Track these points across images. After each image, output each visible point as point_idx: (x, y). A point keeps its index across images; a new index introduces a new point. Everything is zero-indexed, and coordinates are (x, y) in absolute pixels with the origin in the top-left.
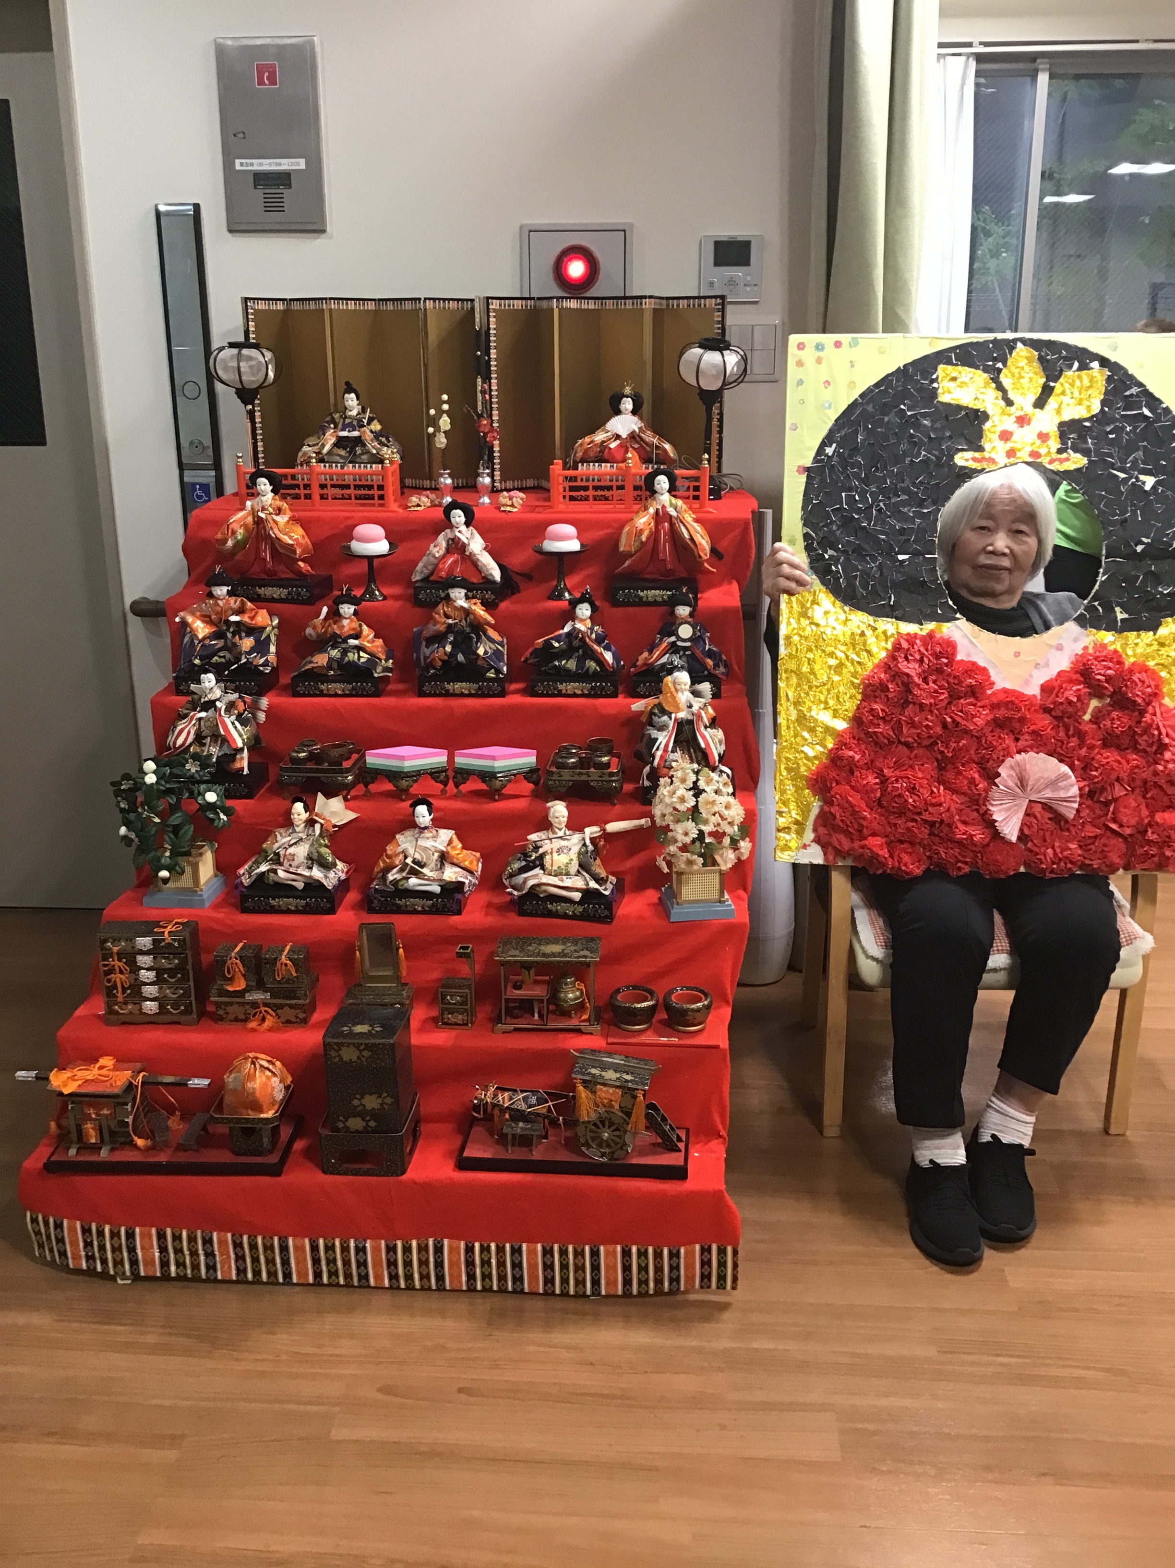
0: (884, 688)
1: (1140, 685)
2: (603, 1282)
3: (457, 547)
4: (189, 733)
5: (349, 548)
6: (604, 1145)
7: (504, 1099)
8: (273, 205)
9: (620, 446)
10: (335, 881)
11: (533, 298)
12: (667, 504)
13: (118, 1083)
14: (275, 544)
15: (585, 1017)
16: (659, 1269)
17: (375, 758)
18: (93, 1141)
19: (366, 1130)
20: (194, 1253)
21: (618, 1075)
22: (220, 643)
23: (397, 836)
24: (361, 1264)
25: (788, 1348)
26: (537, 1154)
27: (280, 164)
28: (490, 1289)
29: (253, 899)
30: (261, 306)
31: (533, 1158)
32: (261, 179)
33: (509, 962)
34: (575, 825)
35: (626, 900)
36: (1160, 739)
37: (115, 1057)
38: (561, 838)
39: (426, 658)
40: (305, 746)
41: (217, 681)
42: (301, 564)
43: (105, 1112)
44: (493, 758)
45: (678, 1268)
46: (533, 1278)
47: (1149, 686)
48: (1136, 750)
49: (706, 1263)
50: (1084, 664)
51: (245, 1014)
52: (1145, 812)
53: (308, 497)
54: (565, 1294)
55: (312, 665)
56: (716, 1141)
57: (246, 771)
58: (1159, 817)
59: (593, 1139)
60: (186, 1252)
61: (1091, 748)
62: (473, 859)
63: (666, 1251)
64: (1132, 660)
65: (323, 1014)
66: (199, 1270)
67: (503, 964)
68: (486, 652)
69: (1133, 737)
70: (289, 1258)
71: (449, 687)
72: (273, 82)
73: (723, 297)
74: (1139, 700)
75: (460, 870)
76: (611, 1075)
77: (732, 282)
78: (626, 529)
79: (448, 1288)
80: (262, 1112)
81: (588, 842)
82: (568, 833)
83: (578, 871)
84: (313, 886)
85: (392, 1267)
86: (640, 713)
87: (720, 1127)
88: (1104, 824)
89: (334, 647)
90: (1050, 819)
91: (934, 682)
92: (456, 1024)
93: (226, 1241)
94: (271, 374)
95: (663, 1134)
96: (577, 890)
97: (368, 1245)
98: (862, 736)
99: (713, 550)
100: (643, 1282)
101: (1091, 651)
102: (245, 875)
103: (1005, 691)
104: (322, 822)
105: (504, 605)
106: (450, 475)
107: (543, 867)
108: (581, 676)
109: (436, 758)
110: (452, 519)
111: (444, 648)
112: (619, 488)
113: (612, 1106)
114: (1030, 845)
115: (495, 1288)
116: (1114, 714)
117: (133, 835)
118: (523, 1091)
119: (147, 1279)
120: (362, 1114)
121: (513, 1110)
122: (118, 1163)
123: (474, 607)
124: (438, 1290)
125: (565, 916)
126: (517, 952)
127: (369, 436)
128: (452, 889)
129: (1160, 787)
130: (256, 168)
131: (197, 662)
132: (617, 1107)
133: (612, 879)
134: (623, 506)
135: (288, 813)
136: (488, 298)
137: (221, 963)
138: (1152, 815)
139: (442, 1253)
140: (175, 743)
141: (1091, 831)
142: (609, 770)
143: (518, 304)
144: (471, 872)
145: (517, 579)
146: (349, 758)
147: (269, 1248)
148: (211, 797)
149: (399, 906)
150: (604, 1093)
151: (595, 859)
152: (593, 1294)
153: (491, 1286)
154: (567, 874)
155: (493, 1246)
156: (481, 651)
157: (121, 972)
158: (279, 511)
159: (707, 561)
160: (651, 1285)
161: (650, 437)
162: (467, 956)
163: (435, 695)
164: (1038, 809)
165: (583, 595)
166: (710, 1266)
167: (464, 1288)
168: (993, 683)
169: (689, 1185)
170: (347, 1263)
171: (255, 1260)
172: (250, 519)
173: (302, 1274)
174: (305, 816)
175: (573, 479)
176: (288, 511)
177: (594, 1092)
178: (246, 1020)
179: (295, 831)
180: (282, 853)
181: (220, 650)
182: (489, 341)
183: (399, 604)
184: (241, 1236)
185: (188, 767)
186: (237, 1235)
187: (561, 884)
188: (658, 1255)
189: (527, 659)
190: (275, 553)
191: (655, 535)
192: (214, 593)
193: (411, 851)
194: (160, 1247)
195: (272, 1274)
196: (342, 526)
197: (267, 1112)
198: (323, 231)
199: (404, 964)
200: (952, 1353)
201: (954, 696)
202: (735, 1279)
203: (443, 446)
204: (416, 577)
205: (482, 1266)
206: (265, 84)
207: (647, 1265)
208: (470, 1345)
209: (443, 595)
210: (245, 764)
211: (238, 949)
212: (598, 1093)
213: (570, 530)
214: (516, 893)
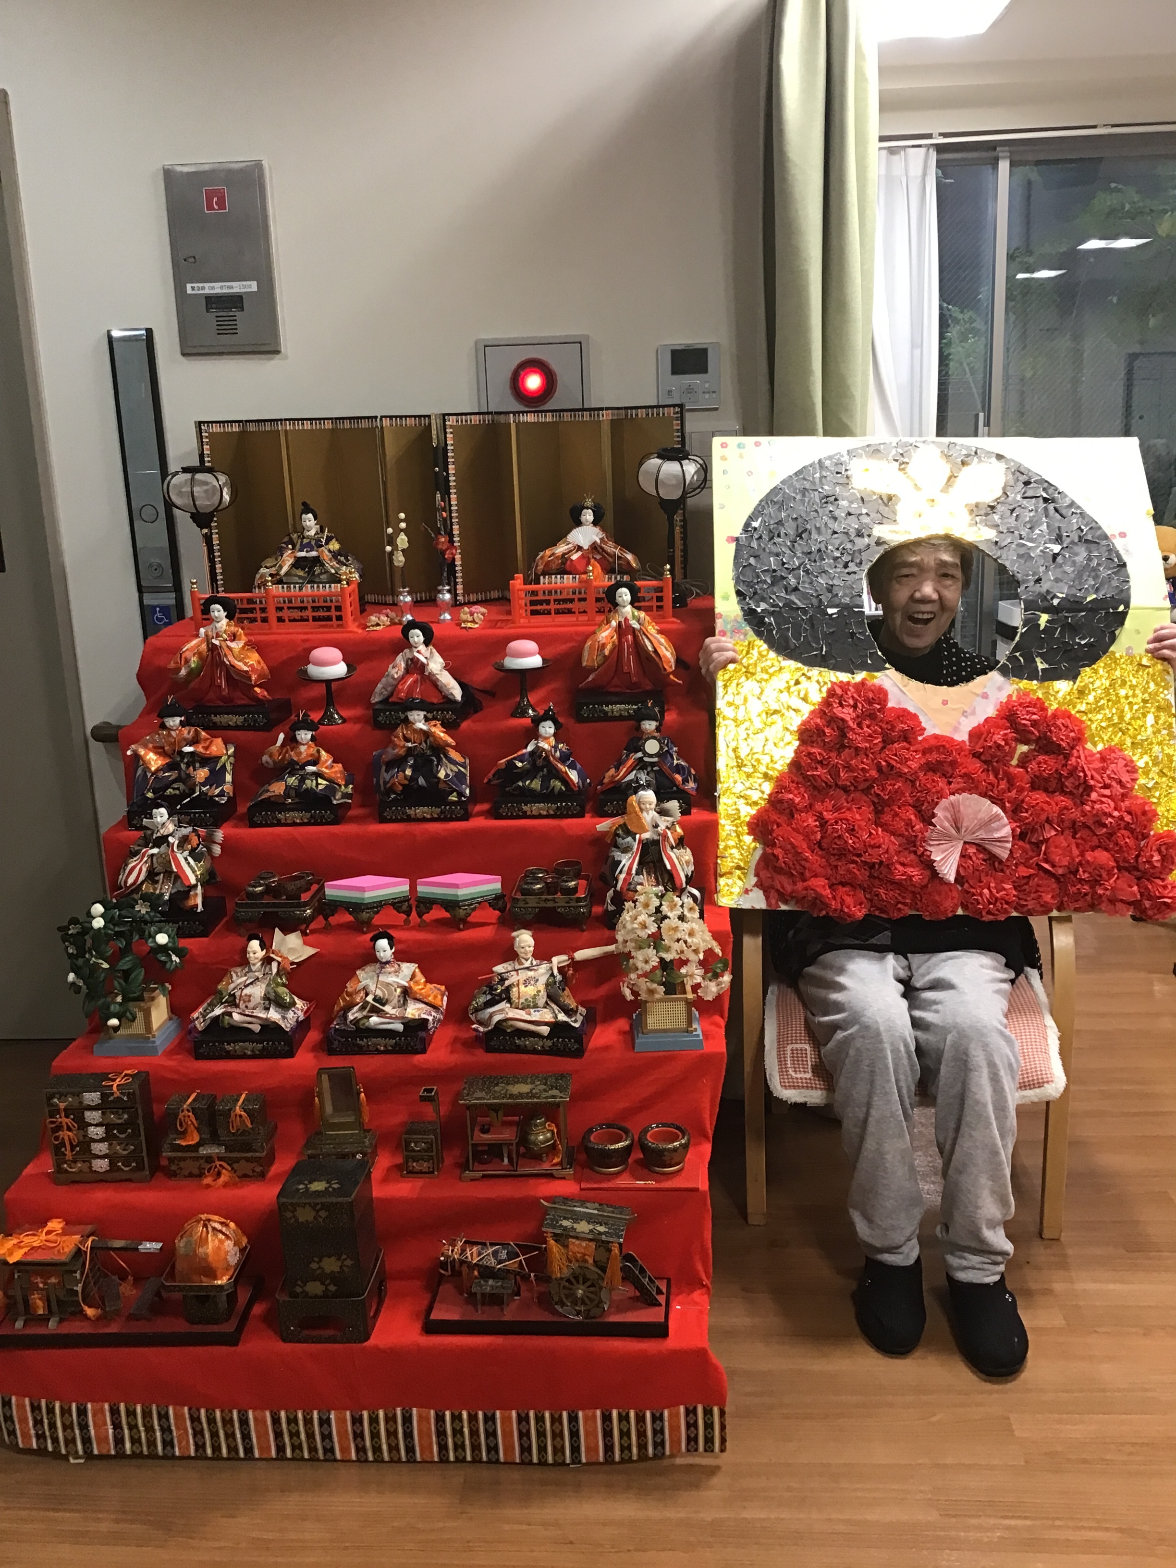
0: (820, 732)
1: (1064, 729)
2: (583, 1449)
3: (416, 667)
4: (141, 869)
5: (306, 671)
6: (580, 1302)
7: (473, 1254)
8: (227, 328)
9: (582, 556)
10: (293, 1022)
11: (491, 413)
12: (630, 617)
13: (66, 1250)
14: (230, 672)
15: (556, 1160)
16: (641, 1434)
17: (336, 890)
18: (41, 1312)
19: (326, 1295)
20: (150, 1429)
21: (591, 1227)
22: (173, 775)
23: (358, 972)
24: (327, 1437)
25: (782, 1516)
26: (510, 1314)
27: (232, 287)
28: (464, 1460)
29: (207, 1045)
30: (216, 429)
31: (505, 1319)
32: (212, 301)
33: (475, 1105)
34: (542, 954)
35: (597, 1030)
36: (1085, 781)
37: (64, 1220)
38: (528, 968)
39: (385, 783)
40: (262, 879)
41: (170, 815)
42: (257, 690)
43: (53, 1280)
44: (456, 886)
45: (662, 1431)
46: (509, 1448)
47: (1072, 731)
48: (1063, 792)
49: (692, 1425)
50: (1010, 710)
51: (199, 1168)
52: (1076, 852)
53: (265, 620)
54: (543, 1463)
55: (269, 794)
56: (699, 1291)
57: (200, 908)
58: (1089, 856)
59: (567, 1297)
60: (142, 1428)
61: (1021, 790)
62: (437, 994)
63: (648, 1414)
64: (1055, 706)
65: (282, 1165)
66: (156, 1446)
67: (468, 1107)
68: (447, 775)
69: (1060, 780)
70: (249, 1432)
71: (411, 812)
72: (222, 205)
73: (681, 406)
74: (1064, 744)
75: (423, 1006)
76: (583, 1227)
77: (690, 390)
78: (589, 643)
79: (419, 1459)
80: (216, 1278)
81: (556, 972)
82: (535, 963)
83: (546, 1003)
84: (270, 1028)
85: (359, 1439)
86: (604, 834)
87: (704, 1277)
88: (1037, 864)
89: (291, 774)
90: (984, 860)
91: (868, 727)
92: (421, 1172)
93: (183, 1415)
94: (227, 497)
95: (640, 1286)
96: (546, 1024)
97: (332, 1416)
98: (801, 779)
99: (678, 661)
100: (626, 1448)
101: (1014, 698)
102: (199, 1019)
103: (936, 737)
104: (279, 959)
105: (465, 725)
106: (409, 593)
107: (509, 1000)
108: (547, 796)
109: (398, 887)
110: (411, 640)
111: (404, 772)
112: (580, 600)
113: (586, 1261)
114: (966, 886)
115: (469, 1458)
116: (1041, 758)
117: (81, 983)
118: (492, 1244)
119: (101, 1457)
120: (321, 1278)
121: (482, 1266)
122: (67, 1336)
123: (433, 729)
124: (408, 1461)
125: (535, 1052)
126: (483, 1094)
127: (326, 555)
128: (416, 1026)
129: (1089, 827)
130: (207, 291)
131: (150, 795)
132: (591, 1261)
133: (582, 1010)
134: (586, 618)
135: (244, 951)
136: (444, 415)
137: (172, 1116)
138: (1082, 854)
139: (411, 1423)
140: (126, 882)
141: (1023, 871)
142: (577, 896)
143: (475, 419)
144: (435, 1008)
145: (479, 696)
146: (308, 889)
147: (228, 1422)
148: (162, 939)
149: (361, 1047)
150: (576, 1246)
151: (564, 990)
152: (573, 1462)
153: (465, 1457)
154: (535, 1006)
155: (465, 1414)
156: (442, 774)
157: (69, 1129)
158: (234, 637)
159: (672, 673)
160: (635, 1450)
161: (611, 548)
162: (430, 1099)
163: (396, 821)
164: (972, 850)
165: (547, 712)
166: (696, 1428)
167: (436, 1459)
168: (924, 729)
169: (671, 1343)
170: (310, 1436)
171: (214, 1435)
172: (204, 646)
173: (265, 1448)
174: (261, 954)
175: (534, 593)
176: (243, 637)
177: (566, 1246)
178: (201, 1175)
179: (250, 971)
180: (238, 994)
181: (175, 781)
182: (447, 457)
183: (358, 727)
184: (199, 1410)
185: (137, 908)
186: (194, 1409)
187: (528, 1018)
188: (641, 1419)
189: (490, 780)
190: (229, 679)
191: (618, 648)
192: (167, 724)
193: (372, 987)
194: (113, 1423)
195: (232, 1449)
196: (300, 649)
197: (221, 1279)
198: (278, 352)
199: (366, 1109)
200: (954, 1516)
201: (887, 742)
202: (723, 1441)
203: (401, 564)
204: (375, 699)
205: (454, 1435)
206: (214, 209)
207: (629, 1430)
208: (441, 1525)
209: (402, 716)
210: (199, 901)
211: (190, 1100)
212: (571, 1247)
213: (531, 645)
214: (481, 1029)
